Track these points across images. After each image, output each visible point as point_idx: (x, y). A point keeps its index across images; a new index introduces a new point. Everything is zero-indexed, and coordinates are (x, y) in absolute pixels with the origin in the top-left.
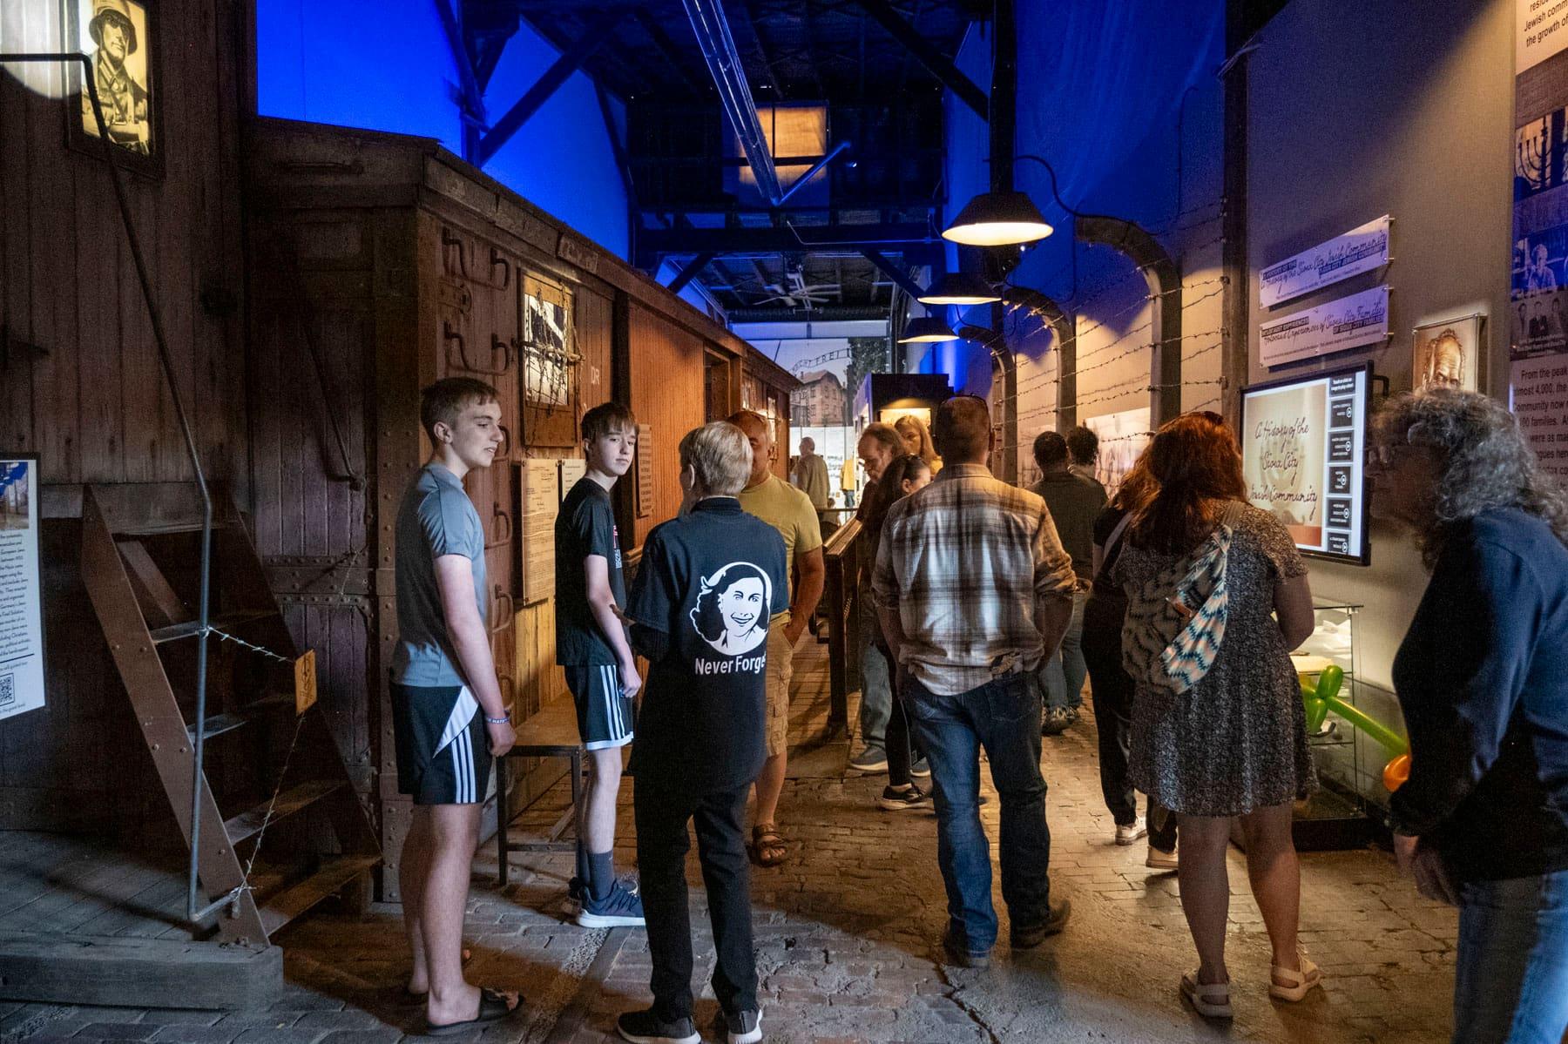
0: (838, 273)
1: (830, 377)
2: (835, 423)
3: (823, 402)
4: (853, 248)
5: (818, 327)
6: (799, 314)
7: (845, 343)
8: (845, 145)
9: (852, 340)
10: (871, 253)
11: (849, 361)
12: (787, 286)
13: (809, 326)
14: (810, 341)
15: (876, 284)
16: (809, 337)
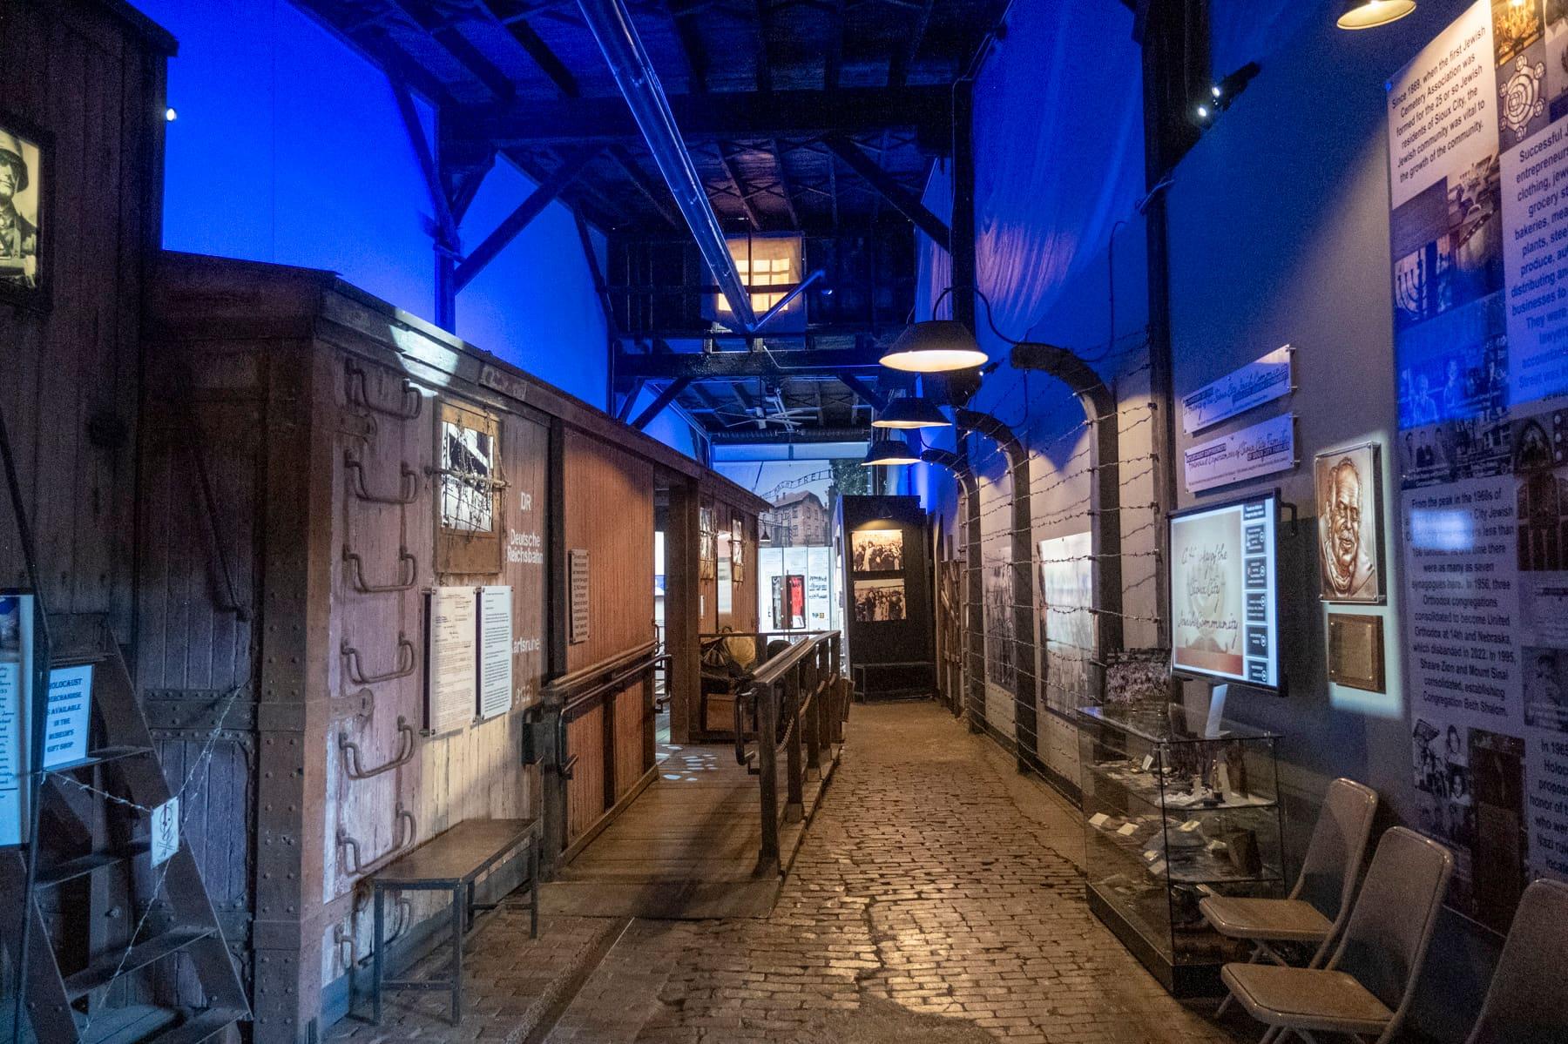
0: (818, 397)
1: (812, 498)
2: (817, 543)
3: (804, 523)
4: (831, 372)
5: (799, 448)
6: (775, 434)
7: (826, 465)
8: (820, 273)
9: (833, 462)
10: (848, 379)
11: (831, 482)
12: (768, 409)
13: (791, 448)
14: (792, 463)
15: (855, 407)
16: (791, 458)
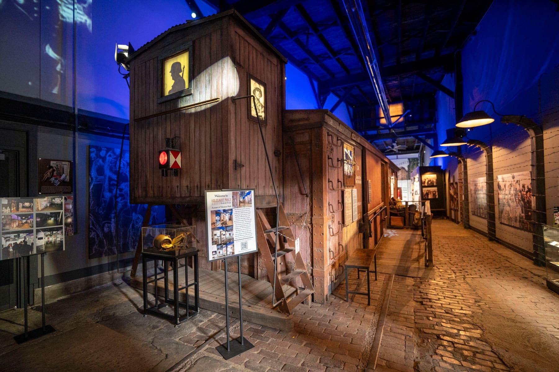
0: (406, 143)
1: (403, 168)
2: (405, 179)
3: (401, 174)
4: (410, 136)
5: (399, 156)
6: (395, 154)
7: (407, 160)
8: (408, 111)
9: (409, 159)
10: (416, 137)
11: (408, 164)
12: (393, 147)
13: (397, 156)
14: (398, 160)
15: (416, 145)
16: (397, 158)
